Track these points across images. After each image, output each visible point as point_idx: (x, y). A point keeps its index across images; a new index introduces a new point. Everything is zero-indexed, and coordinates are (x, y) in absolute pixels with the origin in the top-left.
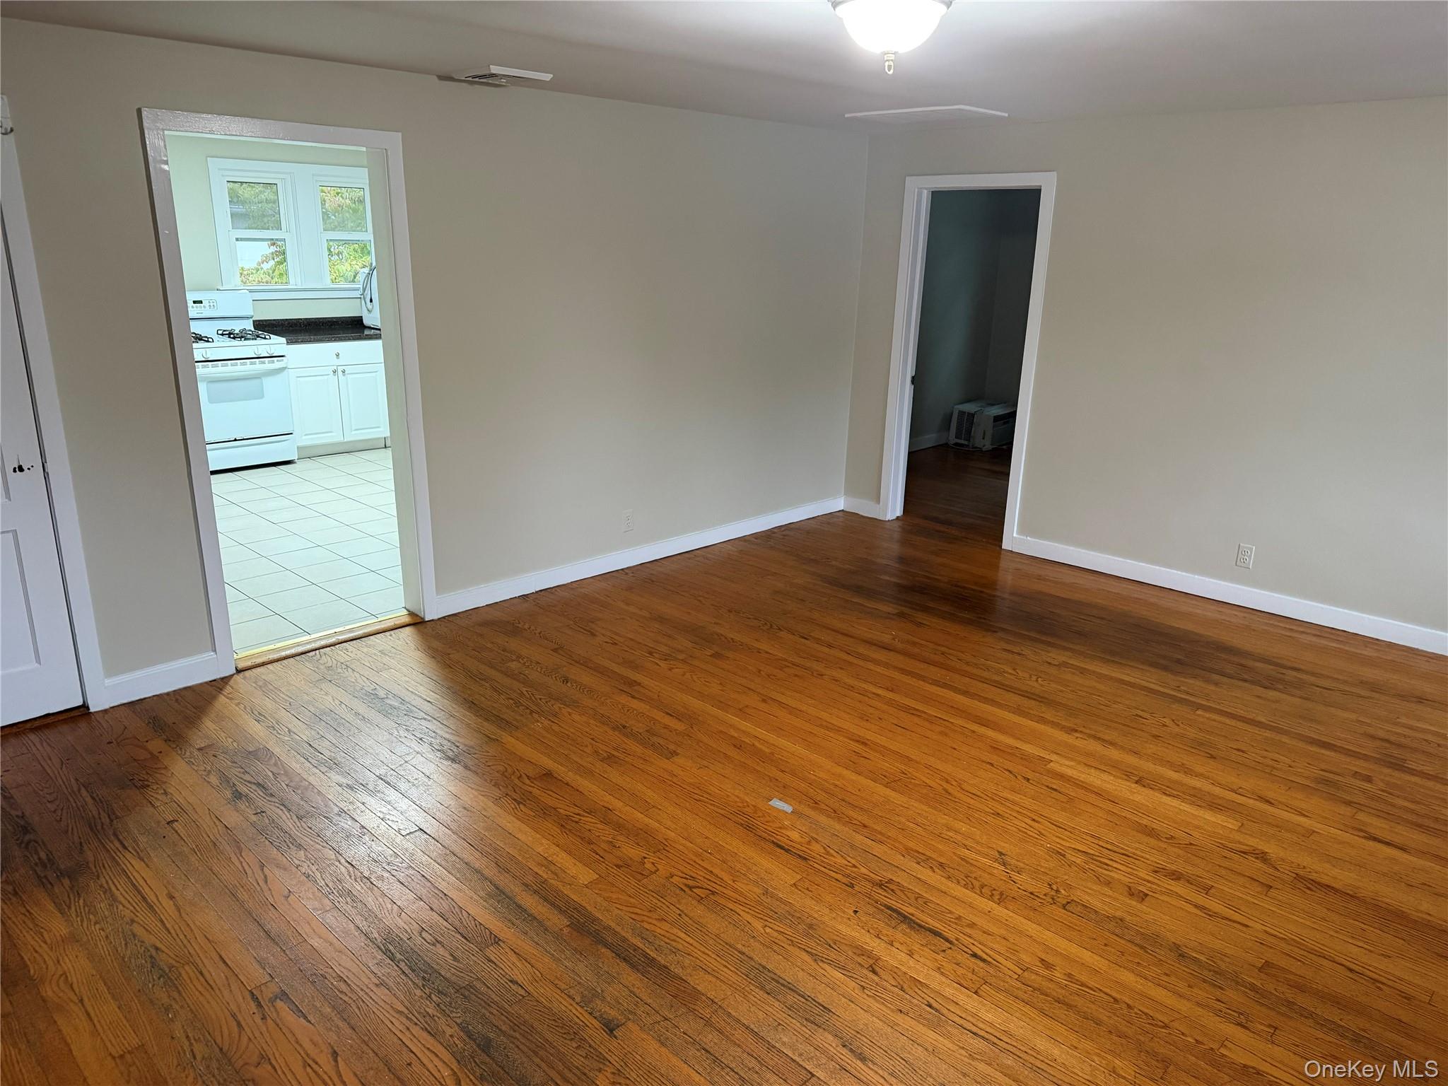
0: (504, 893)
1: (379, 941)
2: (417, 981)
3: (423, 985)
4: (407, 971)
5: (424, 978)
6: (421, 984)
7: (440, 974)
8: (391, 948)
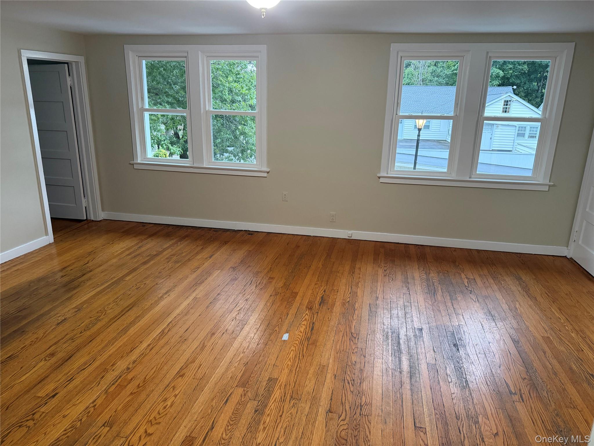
0: (411, 375)
1: (467, 390)
2: (463, 369)
3: (462, 367)
4: (464, 374)
5: (460, 369)
6: (463, 368)
7: (454, 367)
8: (465, 384)
